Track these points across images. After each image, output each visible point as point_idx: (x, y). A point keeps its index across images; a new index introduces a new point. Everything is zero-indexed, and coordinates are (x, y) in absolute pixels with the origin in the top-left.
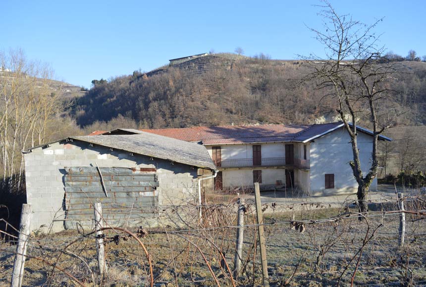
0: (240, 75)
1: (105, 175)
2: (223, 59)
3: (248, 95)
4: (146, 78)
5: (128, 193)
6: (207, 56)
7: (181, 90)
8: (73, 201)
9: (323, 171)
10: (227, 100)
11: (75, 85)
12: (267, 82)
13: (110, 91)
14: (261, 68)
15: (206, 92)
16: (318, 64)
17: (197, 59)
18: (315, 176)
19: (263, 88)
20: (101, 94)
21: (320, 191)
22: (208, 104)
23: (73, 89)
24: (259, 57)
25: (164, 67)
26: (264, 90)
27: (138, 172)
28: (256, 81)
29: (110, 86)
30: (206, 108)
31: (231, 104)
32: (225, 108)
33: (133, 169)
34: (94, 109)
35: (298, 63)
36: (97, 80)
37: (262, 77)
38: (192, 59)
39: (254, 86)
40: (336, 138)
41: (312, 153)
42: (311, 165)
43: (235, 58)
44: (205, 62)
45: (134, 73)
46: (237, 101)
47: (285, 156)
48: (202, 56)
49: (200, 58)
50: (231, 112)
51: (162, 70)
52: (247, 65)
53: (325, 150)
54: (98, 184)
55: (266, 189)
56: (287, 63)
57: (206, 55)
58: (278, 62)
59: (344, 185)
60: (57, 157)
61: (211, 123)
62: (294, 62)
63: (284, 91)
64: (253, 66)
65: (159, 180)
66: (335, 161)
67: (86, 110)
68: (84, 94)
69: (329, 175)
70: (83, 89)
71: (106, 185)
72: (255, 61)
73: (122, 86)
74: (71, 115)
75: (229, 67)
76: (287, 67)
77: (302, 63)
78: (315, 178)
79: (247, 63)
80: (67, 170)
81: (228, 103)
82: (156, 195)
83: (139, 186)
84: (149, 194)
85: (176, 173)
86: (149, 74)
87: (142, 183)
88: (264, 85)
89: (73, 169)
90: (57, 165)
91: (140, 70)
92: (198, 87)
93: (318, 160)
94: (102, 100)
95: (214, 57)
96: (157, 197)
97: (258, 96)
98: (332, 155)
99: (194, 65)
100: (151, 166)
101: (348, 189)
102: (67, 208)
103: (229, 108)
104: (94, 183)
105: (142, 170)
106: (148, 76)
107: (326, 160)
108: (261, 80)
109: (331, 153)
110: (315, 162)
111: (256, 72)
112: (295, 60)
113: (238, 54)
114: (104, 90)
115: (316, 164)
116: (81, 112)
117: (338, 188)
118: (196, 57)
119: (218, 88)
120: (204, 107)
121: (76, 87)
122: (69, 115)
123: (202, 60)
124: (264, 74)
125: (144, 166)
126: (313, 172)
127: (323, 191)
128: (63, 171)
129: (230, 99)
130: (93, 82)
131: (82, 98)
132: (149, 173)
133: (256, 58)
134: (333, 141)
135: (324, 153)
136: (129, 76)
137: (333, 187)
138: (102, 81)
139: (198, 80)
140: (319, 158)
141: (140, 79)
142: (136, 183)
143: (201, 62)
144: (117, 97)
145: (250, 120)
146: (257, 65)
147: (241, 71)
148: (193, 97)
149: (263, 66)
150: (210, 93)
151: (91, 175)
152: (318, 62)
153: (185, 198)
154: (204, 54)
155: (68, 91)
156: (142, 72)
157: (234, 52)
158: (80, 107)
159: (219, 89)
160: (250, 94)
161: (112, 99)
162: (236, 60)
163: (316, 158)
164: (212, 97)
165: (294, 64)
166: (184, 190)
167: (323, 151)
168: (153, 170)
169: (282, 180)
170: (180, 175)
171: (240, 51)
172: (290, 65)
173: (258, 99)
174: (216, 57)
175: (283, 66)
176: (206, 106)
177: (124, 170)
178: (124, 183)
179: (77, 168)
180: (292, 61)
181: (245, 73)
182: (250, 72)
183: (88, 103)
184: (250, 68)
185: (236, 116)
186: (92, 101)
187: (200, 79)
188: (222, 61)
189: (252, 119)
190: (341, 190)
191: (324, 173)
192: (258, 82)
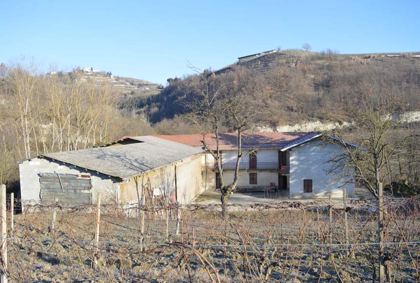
0: (304, 72)
1: (62, 178)
2: (289, 56)
3: (311, 93)
4: (214, 76)
5: (75, 190)
6: (273, 54)
7: (244, 89)
8: (45, 194)
9: (302, 177)
10: (289, 97)
11: (154, 83)
12: (331, 78)
13: (183, 89)
14: (328, 64)
15: (268, 89)
16: (392, 57)
17: (264, 56)
18: (294, 181)
19: (326, 85)
20: (174, 92)
21: (299, 194)
22: (269, 102)
23: (152, 87)
24: (326, 52)
25: (232, 65)
26: (328, 86)
27: (80, 178)
28: (320, 77)
29: (182, 84)
30: (267, 106)
31: (293, 101)
32: (286, 105)
33: (77, 176)
34: (166, 106)
35: (369, 57)
36: (171, 79)
37: (327, 74)
38: (259, 56)
39: (318, 83)
40: (315, 148)
41: (292, 160)
42: (291, 171)
43: (301, 54)
44: (271, 60)
45: (204, 71)
46: (299, 99)
47: (278, 161)
48: (271, 52)
49: (266, 55)
50: (292, 110)
51: (230, 68)
52: (312, 62)
53: (304, 158)
54: (58, 183)
55: (257, 190)
56: (357, 57)
57: (274, 51)
58: (348, 57)
59: (323, 190)
60: (36, 167)
61: (271, 121)
62: (366, 56)
63: (347, 88)
64: (319, 62)
65: (93, 183)
66: (313, 168)
67: (160, 107)
68: (159, 92)
69: (308, 180)
70: (159, 88)
71: (63, 185)
72: (321, 56)
73: (193, 84)
74: (146, 112)
75: (294, 64)
76: (357, 61)
77: (374, 57)
78: (295, 182)
79: (312, 60)
80: (41, 175)
81: (290, 100)
82: (91, 192)
83: (81, 186)
84: (87, 191)
85: (103, 179)
86: (218, 73)
87: (83, 185)
88: (328, 82)
89: (44, 174)
90: (37, 171)
91: (210, 69)
92: (260, 85)
93: (297, 166)
94: (175, 98)
95: (280, 54)
96: (91, 194)
97: (321, 93)
98: (311, 162)
99: (260, 62)
100: (88, 174)
101: (326, 193)
102: (41, 197)
103: (290, 105)
104: (56, 183)
105: (82, 176)
106: (216, 74)
107: (305, 167)
108: (326, 77)
109: (310, 161)
110: (295, 168)
111: (322, 68)
112: (367, 54)
113: (305, 50)
114: (177, 88)
115: (296, 170)
116: (155, 110)
117: (316, 193)
118: (264, 54)
119: (280, 85)
120: (265, 105)
121: (154, 84)
122: (144, 112)
123: (268, 57)
124: (330, 70)
125: (84, 174)
126: (293, 177)
127: (301, 194)
128: (39, 175)
129: (292, 97)
130: (169, 80)
131: (157, 96)
132: (86, 178)
133: (323, 54)
134: (312, 149)
135: (303, 160)
136: (200, 74)
137: (312, 191)
138: (176, 79)
139: (260, 78)
140: (299, 165)
141: (209, 77)
142: (79, 184)
143: (266, 59)
144: (187, 95)
145: (310, 118)
146: (323, 61)
147: (306, 68)
148: (255, 95)
149: (330, 61)
150: (272, 91)
151: (55, 178)
152: (392, 56)
153: (108, 196)
154: (273, 51)
155: (147, 89)
156: (212, 70)
157: (301, 48)
158: (155, 104)
159: (281, 87)
160: (312, 91)
161: (182, 97)
162: (302, 56)
163: (295, 165)
164: (273, 95)
165: (365, 58)
166: (108, 190)
167: (302, 158)
168: (89, 177)
169: (275, 182)
170: (105, 180)
171: (307, 46)
172: (360, 60)
173: (321, 96)
174: (282, 54)
175: (352, 61)
176: (266, 104)
177: (72, 176)
178: (73, 184)
179: (47, 173)
180: (363, 55)
181: (310, 70)
182: (315, 69)
183: (162, 101)
184: (315, 64)
185: (296, 114)
186: (165, 99)
187: (262, 77)
188: (287, 58)
189: (313, 117)
190: (318, 195)
191: (303, 179)
192: (322, 78)
